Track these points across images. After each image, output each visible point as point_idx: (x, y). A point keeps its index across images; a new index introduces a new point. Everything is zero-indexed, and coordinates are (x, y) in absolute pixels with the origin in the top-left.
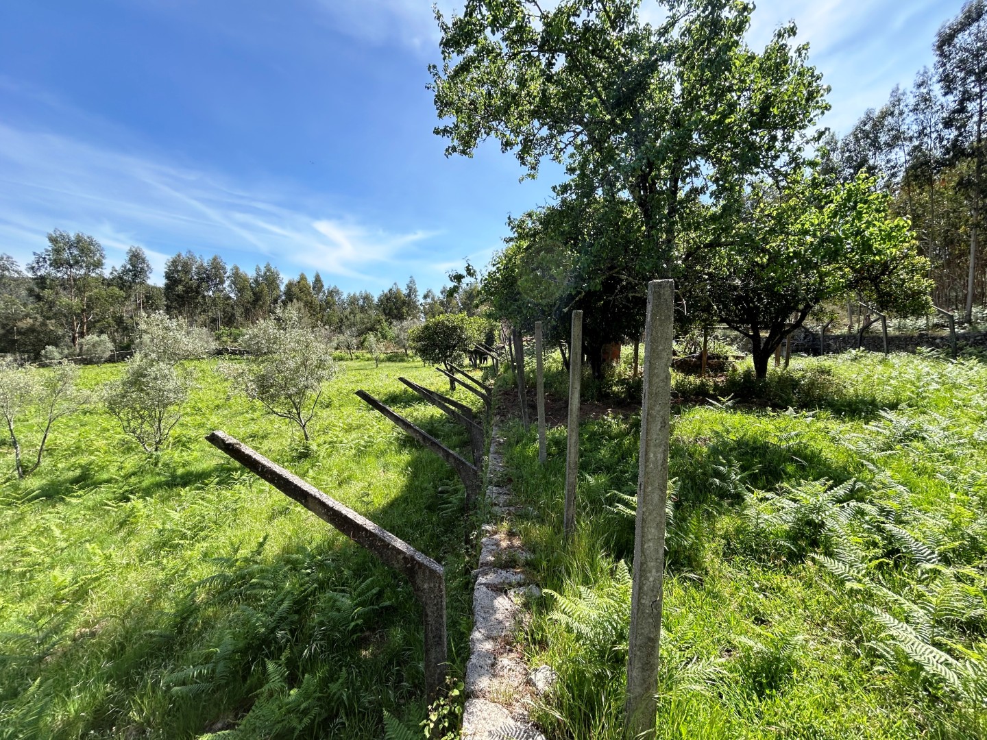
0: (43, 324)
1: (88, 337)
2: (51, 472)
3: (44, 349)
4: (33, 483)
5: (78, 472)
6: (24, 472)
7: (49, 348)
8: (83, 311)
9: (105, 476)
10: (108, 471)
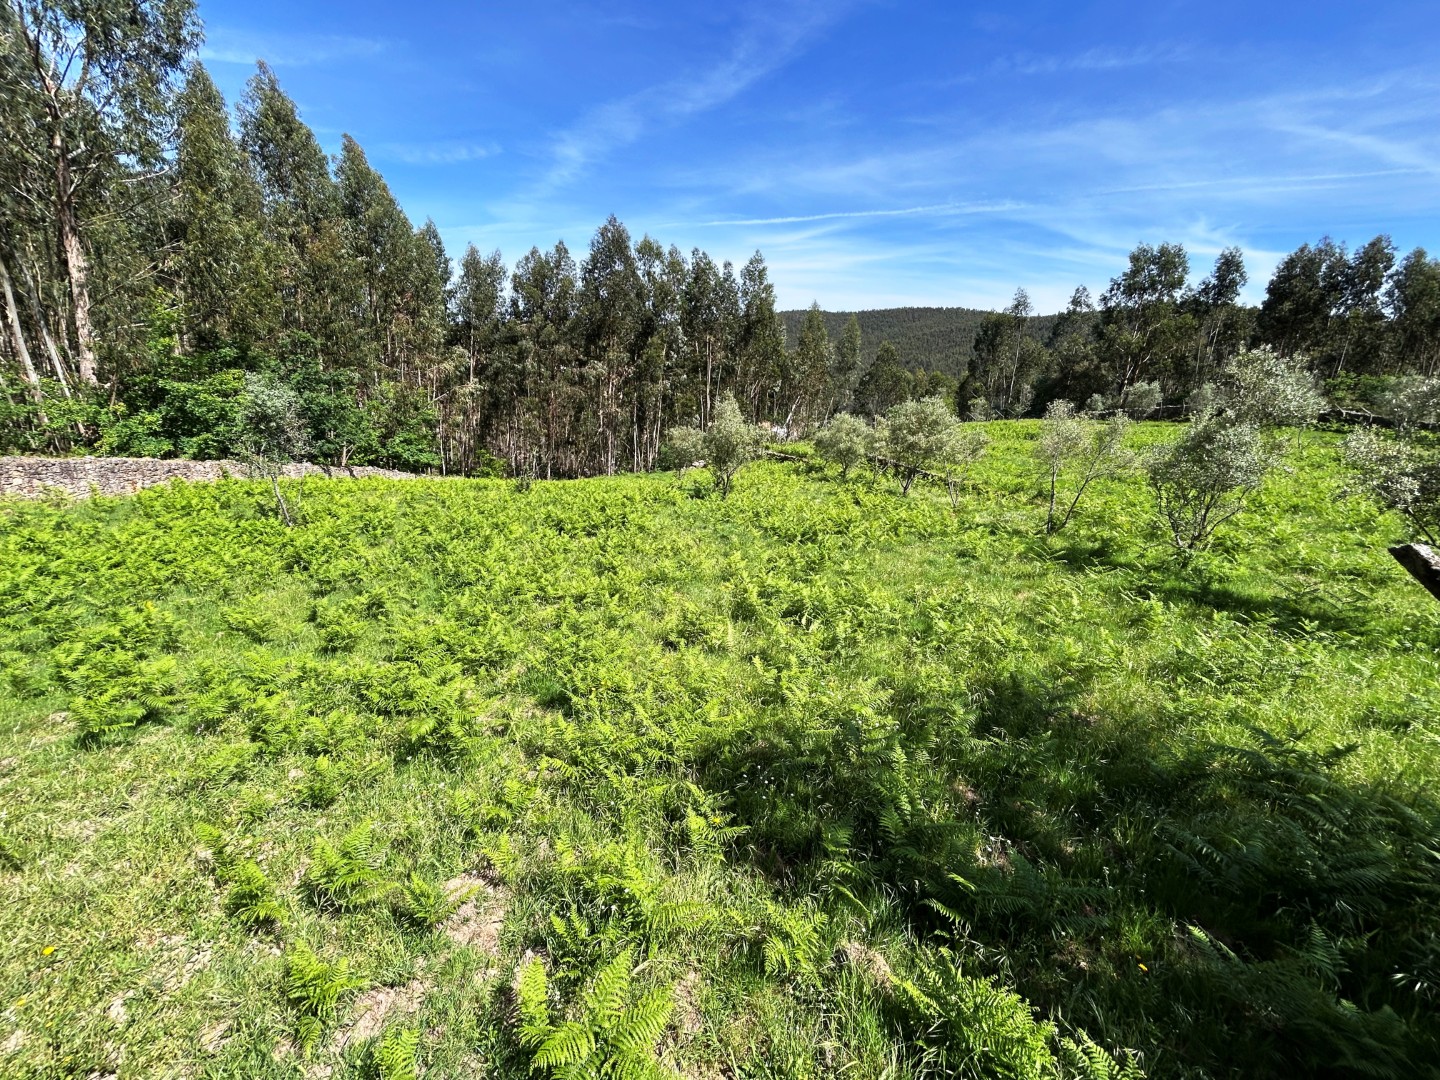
0: (1098, 368)
1: (1137, 385)
2: (1072, 537)
3: (1091, 396)
4: (1057, 543)
5: (1097, 545)
6: (1052, 528)
7: (1096, 396)
8: (1142, 349)
9: (1122, 559)
10: (1126, 555)
